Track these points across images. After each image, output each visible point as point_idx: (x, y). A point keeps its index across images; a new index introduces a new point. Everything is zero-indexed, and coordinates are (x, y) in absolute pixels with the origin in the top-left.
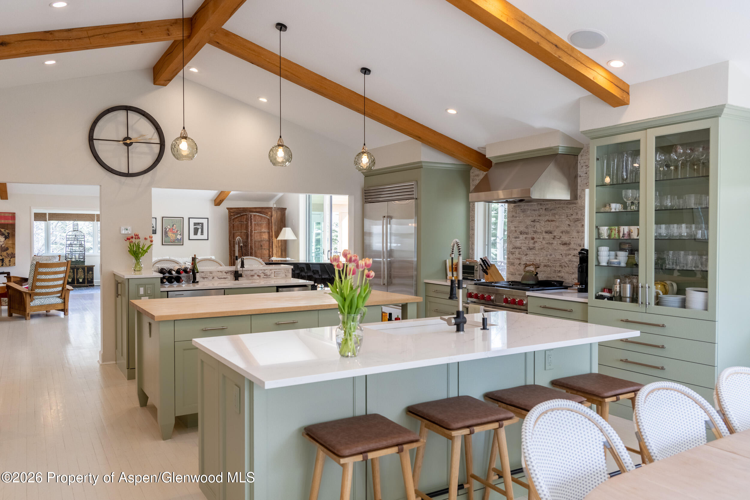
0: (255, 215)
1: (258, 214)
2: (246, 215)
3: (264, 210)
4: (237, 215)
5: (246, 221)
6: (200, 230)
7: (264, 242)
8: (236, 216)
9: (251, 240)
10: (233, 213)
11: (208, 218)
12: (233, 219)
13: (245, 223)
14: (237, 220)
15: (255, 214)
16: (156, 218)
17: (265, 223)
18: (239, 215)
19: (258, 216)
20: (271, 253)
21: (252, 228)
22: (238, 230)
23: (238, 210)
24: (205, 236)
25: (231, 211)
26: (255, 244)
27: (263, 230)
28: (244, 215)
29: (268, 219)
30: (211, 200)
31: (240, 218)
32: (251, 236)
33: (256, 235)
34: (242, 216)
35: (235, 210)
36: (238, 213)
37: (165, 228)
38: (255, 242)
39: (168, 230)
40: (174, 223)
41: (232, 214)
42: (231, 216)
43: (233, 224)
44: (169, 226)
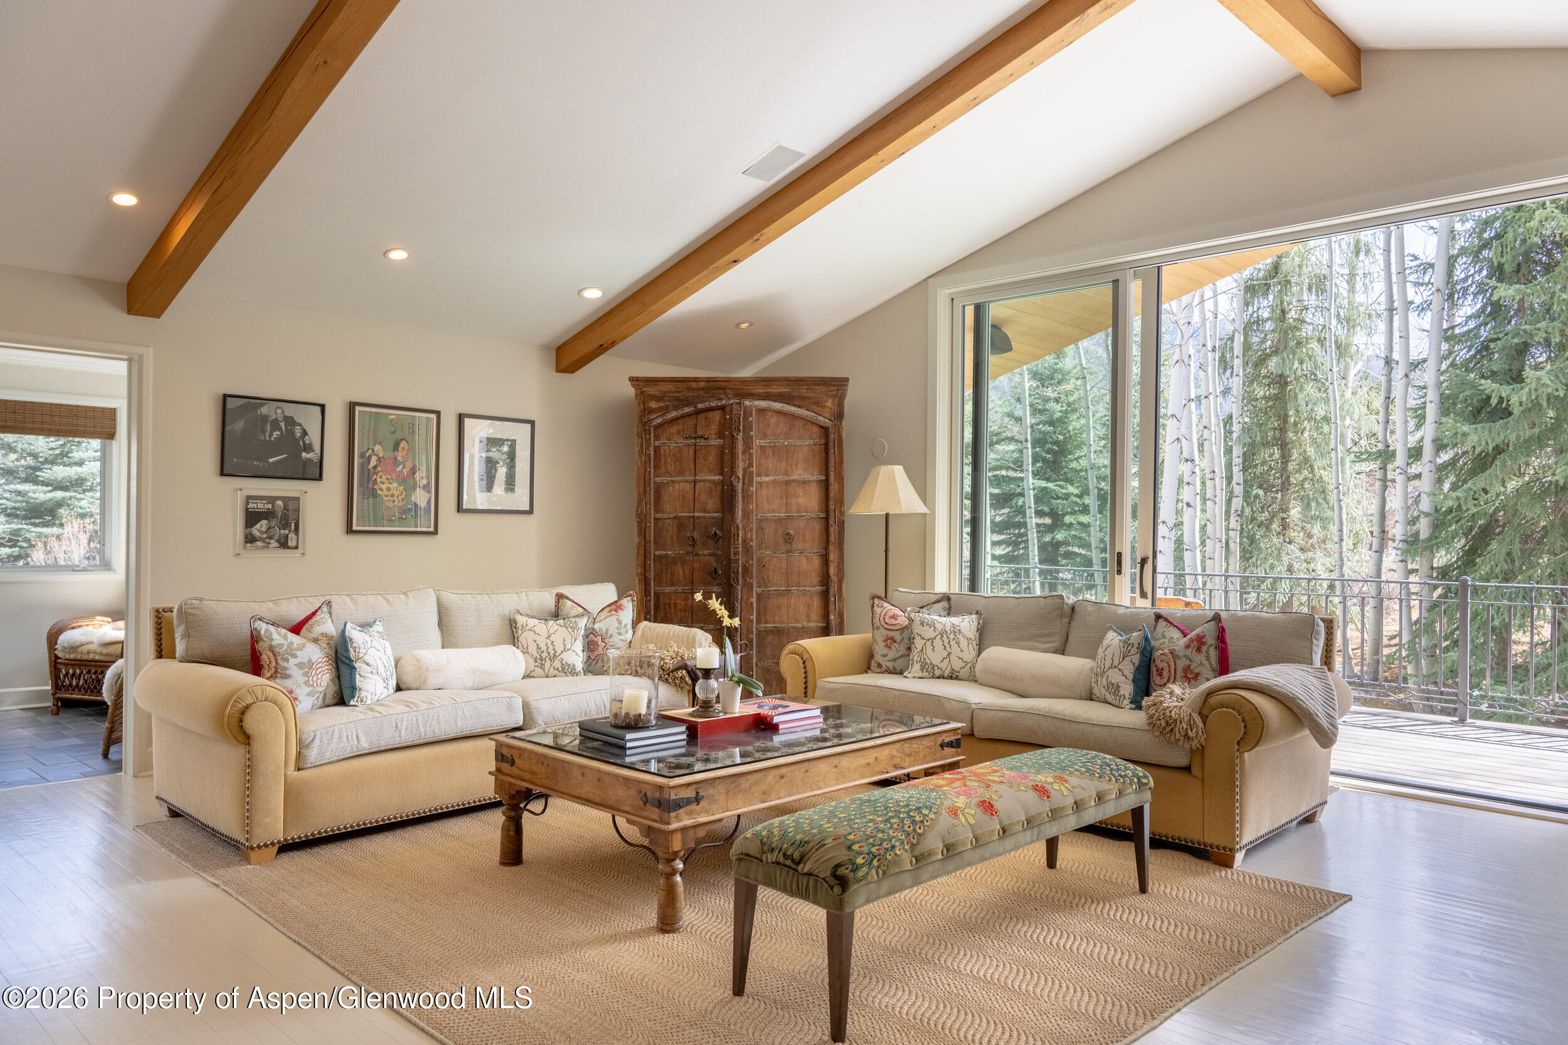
0: (762, 411)
1: (777, 406)
2: (723, 408)
3: (803, 391)
4: (676, 408)
5: (721, 435)
6: (502, 472)
7: (802, 524)
8: (674, 414)
9: (746, 514)
10: (658, 399)
11: (532, 423)
12: (657, 427)
13: (716, 442)
14: (674, 429)
15: (763, 404)
16: (323, 407)
17: (806, 443)
18: (687, 410)
19: (779, 412)
20: (832, 571)
21: (751, 465)
22: (681, 473)
23: (683, 385)
24: (520, 500)
25: (651, 390)
26: (760, 529)
27: (799, 474)
28: (713, 409)
29: (825, 430)
30: (545, 347)
31: (690, 422)
32: (747, 497)
33: (764, 492)
34: (698, 412)
35: (670, 387)
36: (680, 403)
37: (362, 455)
38: (759, 521)
39: (373, 463)
40: (399, 435)
41: (653, 405)
42: (651, 411)
43: (657, 449)
44: (377, 448)
